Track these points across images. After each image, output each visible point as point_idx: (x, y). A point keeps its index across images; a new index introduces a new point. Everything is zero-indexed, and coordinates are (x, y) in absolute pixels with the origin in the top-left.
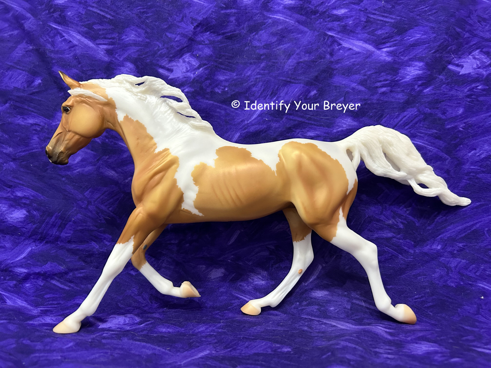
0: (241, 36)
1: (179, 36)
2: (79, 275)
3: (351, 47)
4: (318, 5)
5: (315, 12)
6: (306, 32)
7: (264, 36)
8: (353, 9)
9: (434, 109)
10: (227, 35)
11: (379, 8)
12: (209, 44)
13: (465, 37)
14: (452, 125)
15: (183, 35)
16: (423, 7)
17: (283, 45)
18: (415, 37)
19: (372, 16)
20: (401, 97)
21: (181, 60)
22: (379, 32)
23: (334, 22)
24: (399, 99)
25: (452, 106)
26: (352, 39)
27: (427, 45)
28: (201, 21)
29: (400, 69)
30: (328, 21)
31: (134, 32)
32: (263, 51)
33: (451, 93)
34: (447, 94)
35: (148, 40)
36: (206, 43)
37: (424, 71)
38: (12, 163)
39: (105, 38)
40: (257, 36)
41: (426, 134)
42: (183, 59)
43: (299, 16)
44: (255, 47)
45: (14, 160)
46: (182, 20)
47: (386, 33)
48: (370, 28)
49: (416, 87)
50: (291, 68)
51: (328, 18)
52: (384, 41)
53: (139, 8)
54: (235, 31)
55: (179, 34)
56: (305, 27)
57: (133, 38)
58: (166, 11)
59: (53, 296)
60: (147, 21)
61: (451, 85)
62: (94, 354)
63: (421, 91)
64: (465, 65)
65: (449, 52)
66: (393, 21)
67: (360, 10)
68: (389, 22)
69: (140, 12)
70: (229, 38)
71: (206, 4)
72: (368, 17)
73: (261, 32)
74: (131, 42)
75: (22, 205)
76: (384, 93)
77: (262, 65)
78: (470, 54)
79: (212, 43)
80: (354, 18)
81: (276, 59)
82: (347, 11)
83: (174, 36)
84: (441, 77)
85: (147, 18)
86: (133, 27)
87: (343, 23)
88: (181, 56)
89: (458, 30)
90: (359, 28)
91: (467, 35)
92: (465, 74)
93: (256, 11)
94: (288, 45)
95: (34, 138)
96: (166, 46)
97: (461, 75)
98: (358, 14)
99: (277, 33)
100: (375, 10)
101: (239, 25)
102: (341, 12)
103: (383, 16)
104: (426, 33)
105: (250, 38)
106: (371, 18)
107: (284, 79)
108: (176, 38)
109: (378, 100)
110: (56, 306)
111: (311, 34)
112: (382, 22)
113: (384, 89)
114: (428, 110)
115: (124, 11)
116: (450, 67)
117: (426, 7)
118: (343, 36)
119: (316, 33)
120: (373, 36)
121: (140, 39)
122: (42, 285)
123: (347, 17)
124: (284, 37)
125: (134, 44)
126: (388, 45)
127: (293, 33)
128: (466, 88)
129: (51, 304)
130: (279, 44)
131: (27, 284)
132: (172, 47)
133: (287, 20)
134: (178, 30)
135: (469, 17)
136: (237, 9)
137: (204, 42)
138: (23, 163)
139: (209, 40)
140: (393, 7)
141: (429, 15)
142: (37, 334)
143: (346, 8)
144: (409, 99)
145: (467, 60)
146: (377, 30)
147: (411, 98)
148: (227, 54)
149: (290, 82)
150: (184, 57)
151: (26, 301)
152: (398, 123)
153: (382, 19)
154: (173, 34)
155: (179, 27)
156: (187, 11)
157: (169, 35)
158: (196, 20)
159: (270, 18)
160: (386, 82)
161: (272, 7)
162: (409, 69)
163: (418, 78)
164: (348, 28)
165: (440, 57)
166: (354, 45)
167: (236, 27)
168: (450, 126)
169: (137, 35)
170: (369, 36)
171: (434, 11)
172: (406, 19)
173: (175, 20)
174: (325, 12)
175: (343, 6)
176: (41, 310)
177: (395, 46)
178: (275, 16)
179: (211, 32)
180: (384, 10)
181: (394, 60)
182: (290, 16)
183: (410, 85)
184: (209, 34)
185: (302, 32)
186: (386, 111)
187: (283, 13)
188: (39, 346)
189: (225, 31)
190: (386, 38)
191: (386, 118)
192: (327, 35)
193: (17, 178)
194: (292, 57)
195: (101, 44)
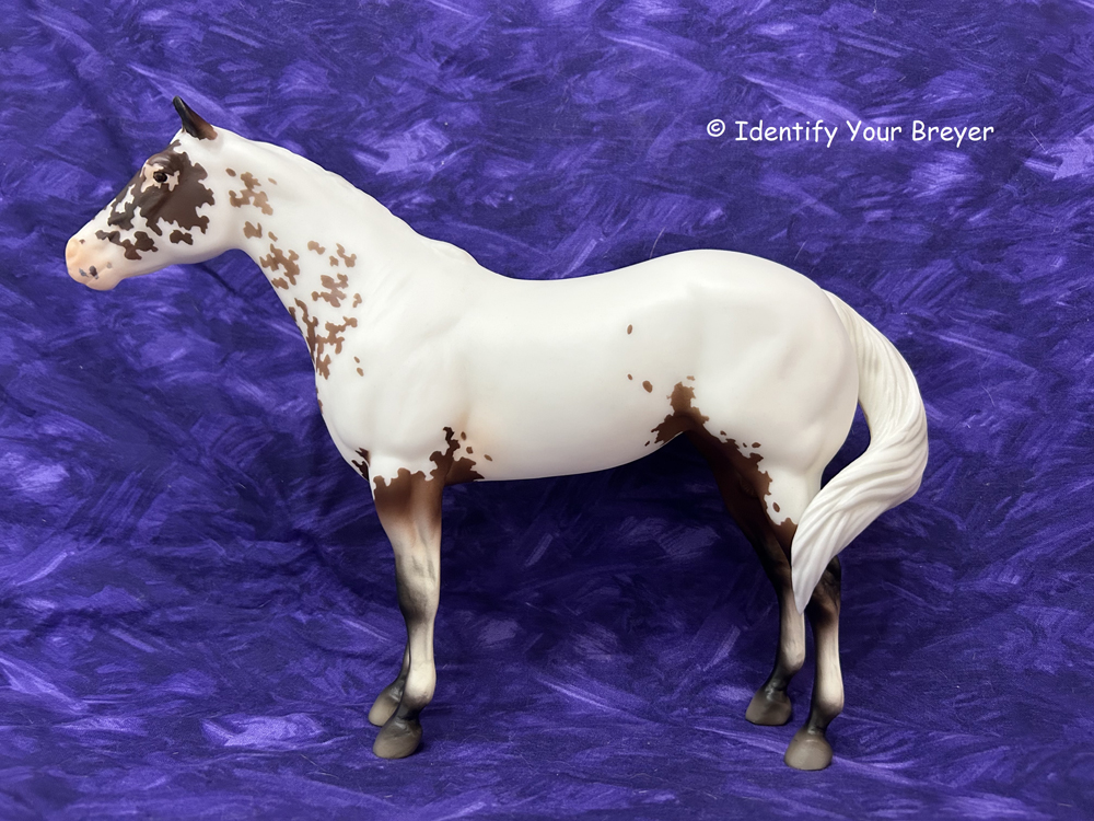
0: (546, 82)
1: (406, 84)
2: (177, 618)
3: (802, 109)
4: (725, 15)
5: (719, 30)
6: (698, 75)
7: (600, 83)
8: (807, 24)
9: (991, 261)
10: (516, 79)
11: (865, 23)
12: (473, 101)
13: (1063, 95)
14: (1037, 297)
15: (415, 82)
16: (964, 27)
17: (644, 102)
18: (946, 94)
19: (850, 41)
20: (916, 232)
21: (407, 135)
22: (866, 80)
23: (763, 53)
24: (913, 237)
25: (1034, 254)
26: (804, 92)
27: (974, 114)
28: (457, 51)
29: (914, 168)
30: (750, 49)
31: (302, 73)
32: (596, 116)
33: (1034, 223)
34: (1022, 227)
35: (334, 91)
36: (467, 97)
37: (970, 175)
38: (39, 363)
39: (243, 91)
40: (583, 82)
41: (972, 320)
42: (414, 132)
43: (681, 39)
44: (579, 107)
45: (45, 356)
46: (413, 48)
47: (883, 83)
48: (845, 68)
49: (952, 209)
50: (661, 155)
51: (749, 43)
52: (878, 100)
53: (318, 21)
54: (533, 71)
55: (406, 79)
56: (695, 62)
57: (302, 87)
58: (379, 29)
59: (119, 669)
60: (335, 50)
61: (1032, 204)
62: (216, 804)
63: (963, 220)
64: (1066, 158)
65: (1025, 131)
66: (896, 55)
67: (823, 28)
68: (888, 57)
69: (320, 30)
70: (519, 87)
71: (467, 16)
72: (840, 43)
73: (592, 74)
74: (296, 96)
75: (57, 455)
76: (878, 223)
77: (596, 146)
78: (1077, 131)
79: (480, 97)
80: (808, 44)
81: (627, 134)
82: (792, 28)
83: (395, 83)
84: (1008, 187)
85: (335, 43)
86: (301, 63)
87: (784, 57)
88: (410, 126)
89: (1046, 80)
90: (821, 69)
91: (1067, 90)
92: (1066, 179)
93: (580, 29)
94: (656, 103)
95: (85, 307)
96: (375, 103)
97: (1056, 182)
98: (817, 37)
99: (629, 78)
100: (858, 28)
101: (542, 58)
102: (780, 30)
103: (875, 43)
104: (970, 87)
105: (567, 87)
106: (848, 46)
107: (645, 180)
108: (398, 87)
109: (865, 238)
110: (124, 696)
111: (708, 80)
112: (871, 56)
113: (878, 214)
114: (978, 266)
115: (285, 29)
116: (1031, 164)
117: (972, 28)
118: (783, 86)
119: (721, 78)
120: (853, 87)
121: (317, 89)
122: (90, 639)
123: (793, 43)
124: (645, 85)
125: (303, 99)
126: (886, 109)
127: (666, 75)
128: (1070, 209)
129: (114, 691)
130: (634, 102)
131: (56, 636)
132: (389, 106)
133: (653, 49)
134: (405, 70)
135: (1071, 50)
136: (539, 26)
137: (462, 96)
138: (64, 363)
139: (473, 92)
140: (898, 22)
141: (978, 44)
142: (81, 759)
143: (791, 23)
144: (934, 236)
145: (1071, 146)
146: (861, 73)
147: (941, 236)
148: (512, 121)
149: (659, 187)
150: (416, 127)
151: (54, 682)
152: (911, 292)
153: (873, 48)
154: (393, 78)
155: (406, 63)
156: (423, 29)
157: (383, 80)
158: (443, 48)
159: (615, 44)
160: (883, 199)
161: (617, 21)
162: (933, 167)
163: (954, 191)
164: (795, 67)
165: (1007, 143)
166: (810, 106)
167: (535, 64)
168: (1030, 300)
169: (311, 79)
170: (843, 87)
171: (990, 37)
172: (926, 53)
173: (398, 48)
174: (740, 31)
175: (783, 18)
176: (90, 705)
177: (903, 114)
178: (625, 41)
179: (480, 76)
180: (878, 29)
181: (900, 148)
182: (660, 41)
183: (940, 205)
184: (475, 80)
185: (688, 75)
186: (884, 263)
187: (643, 34)
188: (86, 786)
189: (511, 71)
190: (882, 94)
191: (883, 281)
192: (747, 82)
193: (47, 395)
194: (665, 132)
195: (234, 105)
